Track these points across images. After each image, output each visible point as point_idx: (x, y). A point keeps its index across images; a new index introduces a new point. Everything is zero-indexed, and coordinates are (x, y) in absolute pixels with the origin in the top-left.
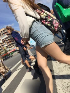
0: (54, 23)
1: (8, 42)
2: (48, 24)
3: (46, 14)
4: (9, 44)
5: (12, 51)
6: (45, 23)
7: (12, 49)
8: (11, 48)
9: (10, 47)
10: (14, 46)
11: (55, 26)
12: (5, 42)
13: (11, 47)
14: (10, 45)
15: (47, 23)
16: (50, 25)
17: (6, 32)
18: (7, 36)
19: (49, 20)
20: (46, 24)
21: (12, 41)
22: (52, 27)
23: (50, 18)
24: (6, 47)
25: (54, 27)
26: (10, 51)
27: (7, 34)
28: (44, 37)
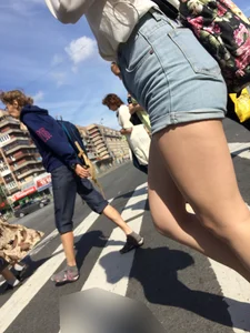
0: (239, 36)
1: (14, 160)
2: (213, 38)
4: (16, 167)
5: (25, 194)
6: (199, 26)
7: (27, 185)
8: (24, 183)
9: (19, 177)
10: (32, 174)
11: (239, 51)
12: (2, 159)
13: (23, 179)
14: (20, 171)
15: (207, 31)
16: (218, 41)
17: (6, 123)
18: (9, 140)
19: (217, 19)
20: (206, 33)
21: (28, 158)
22: (228, 56)
24: (6, 177)
25: (234, 55)
26: (19, 195)
27: (11, 131)
28: (171, 86)
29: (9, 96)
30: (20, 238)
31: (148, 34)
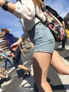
1: (3, 46)
3: (54, 18)
4: (4, 48)
10: (8, 51)
16: (56, 32)
17: (2, 36)
18: (2, 41)
21: (7, 46)
23: (57, 24)
27: (3, 38)
29: (3, 29)
30: (3, 72)
31: (37, 28)
